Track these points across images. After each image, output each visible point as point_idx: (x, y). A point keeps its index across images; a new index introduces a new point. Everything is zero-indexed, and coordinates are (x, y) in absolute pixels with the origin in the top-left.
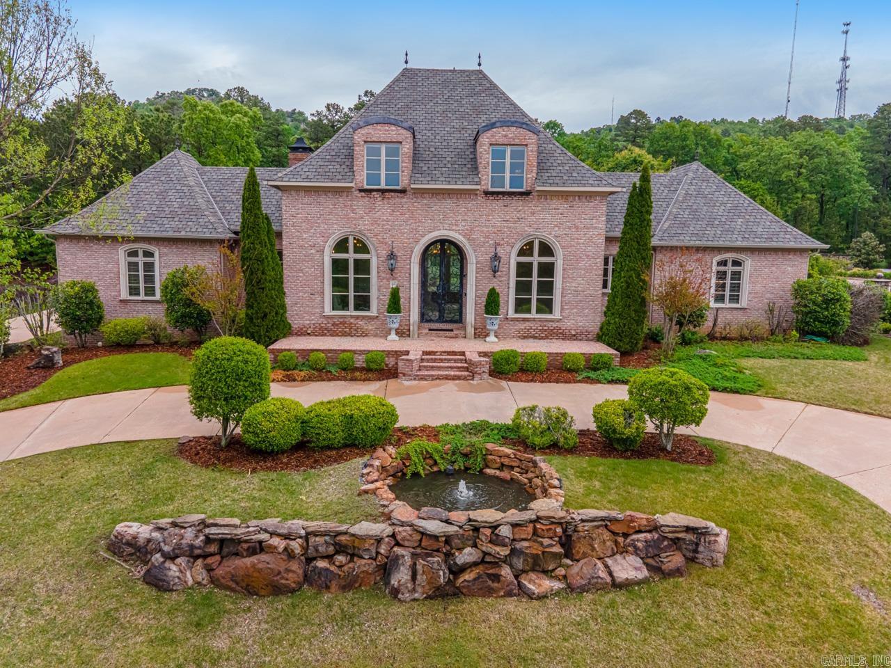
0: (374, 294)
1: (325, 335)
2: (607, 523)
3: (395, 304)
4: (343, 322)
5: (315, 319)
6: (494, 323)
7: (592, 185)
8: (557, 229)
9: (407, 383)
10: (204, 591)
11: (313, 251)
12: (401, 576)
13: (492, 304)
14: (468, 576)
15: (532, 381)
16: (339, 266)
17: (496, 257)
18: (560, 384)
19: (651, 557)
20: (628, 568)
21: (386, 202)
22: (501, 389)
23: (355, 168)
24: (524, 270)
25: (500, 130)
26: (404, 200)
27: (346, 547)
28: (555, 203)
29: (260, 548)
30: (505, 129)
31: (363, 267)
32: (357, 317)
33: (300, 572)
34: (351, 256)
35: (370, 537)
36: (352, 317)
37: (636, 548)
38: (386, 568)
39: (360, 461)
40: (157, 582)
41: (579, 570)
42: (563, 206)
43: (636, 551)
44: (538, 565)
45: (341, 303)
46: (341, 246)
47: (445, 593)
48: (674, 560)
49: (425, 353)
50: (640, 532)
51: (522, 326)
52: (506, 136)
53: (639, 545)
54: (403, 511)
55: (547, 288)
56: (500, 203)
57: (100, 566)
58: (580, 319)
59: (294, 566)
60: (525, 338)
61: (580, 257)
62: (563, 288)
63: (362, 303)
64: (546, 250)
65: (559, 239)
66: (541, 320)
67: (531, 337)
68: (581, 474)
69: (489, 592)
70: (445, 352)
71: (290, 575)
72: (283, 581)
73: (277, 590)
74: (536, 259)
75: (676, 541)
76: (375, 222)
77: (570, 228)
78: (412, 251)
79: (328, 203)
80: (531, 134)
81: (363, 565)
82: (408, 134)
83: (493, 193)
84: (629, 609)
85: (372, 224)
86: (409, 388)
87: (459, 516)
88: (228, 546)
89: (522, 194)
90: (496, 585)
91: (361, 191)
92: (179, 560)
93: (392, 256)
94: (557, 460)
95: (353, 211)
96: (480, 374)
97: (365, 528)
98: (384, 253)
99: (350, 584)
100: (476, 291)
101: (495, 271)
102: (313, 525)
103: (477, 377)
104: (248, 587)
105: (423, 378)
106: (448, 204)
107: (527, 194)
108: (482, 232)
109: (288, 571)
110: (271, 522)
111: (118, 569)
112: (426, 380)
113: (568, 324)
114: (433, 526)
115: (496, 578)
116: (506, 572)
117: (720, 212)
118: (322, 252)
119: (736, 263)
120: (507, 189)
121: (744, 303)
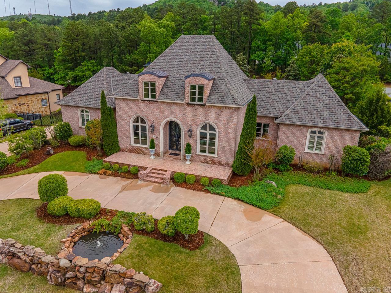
0: (148, 139)
1: (131, 152)
2: (117, 273)
3: (153, 146)
4: (137, 148)
5: (128, 146)
6: (188, 157)
7: (229, 104)
8: (216, 120)
11: (126, 122)
12: (48, 277)
13: (189, 149)
14: (68, 281)
15: (185, 188)
16: (136, 128)
17: (190, 131)
18: (194, 191)
20: (117, 290)
21: (151, 105)
23: (139, 91)
24: (203, 136)
25: (193, 78)
26: (157, 105)
27: (40, 263)
28: (215, 110)
29: (19, 257)
30: (195, 77)
31: (144, 129)
32: (142, 147)
34: (140, 124)
36: (140, 147)
37: (124, 283)
38: (48, 272)
39: (77, 225)
41: (102, 287)
42: (219, 111)
43: (124, 284)
44: (90, 282)
45: (137, 140)
46: (136, 120)
47: (60, 284)
48: (136, 290)
51: (202, 158)
52: (195, 81)
53: (125, 283)
54: (64, 253)
55: (212, 144)
56: (193, 108)
58: (225, 158)
60: (203, 162)
61: (226, 133)
62: (218, 145)
63: (144, 142)
64: (212, 128)
65: (217, 125)
66: (209, 157)
67: (205, 163)
68: (137, 247)
69: (73, 288)
70: (160, 169)
71: (25, 268)
73: (21, 271)
74: (208, 132)
75: (137, 285)
76: (147, 112)
77: (221, 120)
78: (160, 125)
79: (131, 104)
80: (206, 80)
81: (43, 270)
82: (158, 79)
83: (190, 104)
85: (146, 113)
87: (76, 259)
88: (14, 255)
89: (202, 105)
90: (75, 286)
91: (142, 100)
93: (153, 128)
95: (139, 107)
96: (166, 182)
97: (47, 258)
98: (151, 125)
99: (40, 274)
100: (184, 142)
101: (190, 136)
103: (165, 184)
105: (146, 181)
106: (173, 107)
107: (204, 105)
108: (186, 119)
110: (30, 248)
113: (220, 159)
114: (63, 263)
115: (76, 284)
116: (78, 283)
117: (320, 105)
118: (129, 122)
119: (320, 133)
120: (196, 102)
121: (322, 152)
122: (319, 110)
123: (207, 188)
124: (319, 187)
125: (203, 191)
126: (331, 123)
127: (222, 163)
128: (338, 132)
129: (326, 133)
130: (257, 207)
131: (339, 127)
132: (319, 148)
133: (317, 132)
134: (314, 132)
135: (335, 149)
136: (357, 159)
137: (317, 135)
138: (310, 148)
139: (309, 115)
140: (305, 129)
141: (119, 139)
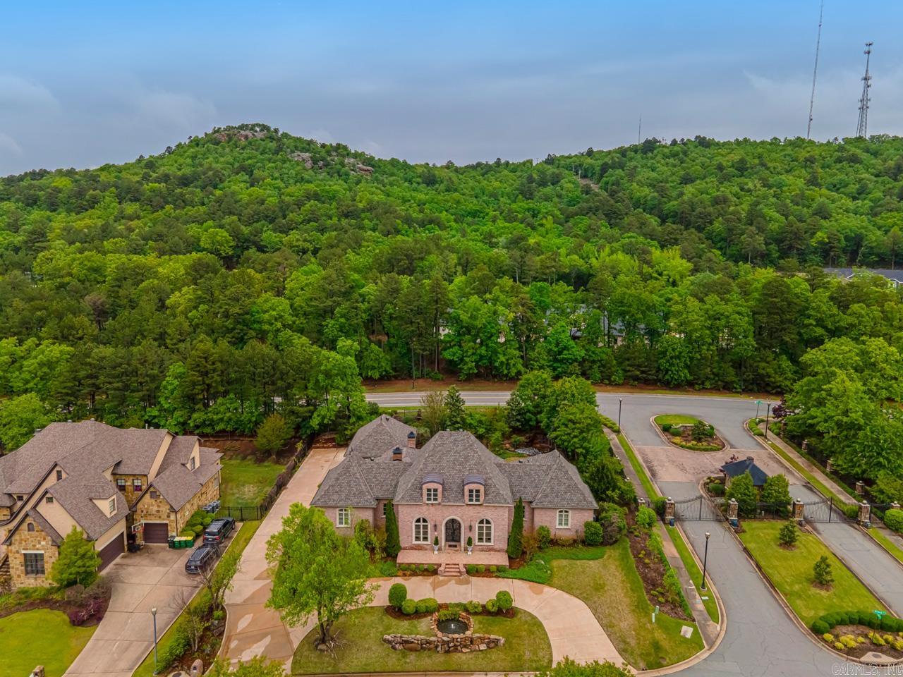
0: (429, 536)
1: (413, 550)
2: (480, 638)
3: (436, 542)
4: (419, 545)
5: (410, 545)
6: (470, 548)
7: (502, 503)
8: (491, 516)
9: (441, 578)
10: (403, 650)
11: (409, 523)
12: (439, 649)
13: (470, 542)
14: (452, 649)
15: (479, 576)
16: (418, 527)
17: (471, 527)
18: (487, 578)
19: (488, 644)
20: (483, 647)
21: (433, 507)
22: (468, 582)
23: (423, 497)
24: (481, 528)
25: (471, 485)
26: (439, 507)
27: (429, 642)
28: (490, 508)
29: (413, 642)
30: (473, 484)
31: (425, 527)
32: (424, 544)
33: (420, 647)
34: (422, 524)
35: (433, 641)
36: (422, 544)
37: (485, 643)
38: (437, 647)
39: (430, 618)
40: (394, 648)
41: (473, 647)
42: (494, 509)
44: (465, 646)
45: (417, 538)
46: (418, 521)
47: (447, 652)
48: (492, 645)
49: (447, 564)
50: (486, 639)
51: (480, 547)
52: (473, 487)
54: (440, 634)
55: (489, 534)
56: (472, 508)
57: (383, 645)
58: (500, 545)
60: (481, 551)
61: (500, 525)
62: (494, 535)
63: (425, 539)
64: (488, 522)
65: (492, 519)
66: (486, 545)
67: (483, 551)
68: (480, 623)
69: (456, 652)
70: (453, 564)
72: (418, 649)
73: (416, 650)
74: (485, 525)
75: (493, 641)
76: (429, 514)
77: (496, 516)
78: (442, 523)
79: (414, 508)
80: (482, 486)
81: (432, 646)
82: (441, 487)
83: (469, 505)
84: (481, 656)
86: (442, 581)
87: (450, 636)
88: (407, 642)
89: (479, 505)
91: (424, 504)
92: (398, 644)
93: (435, 526)
94: (475, 617)
95: (422, 510)
96: (463, 575)
97: (433, 639)
98: (433, 523)
99: (430, 649)
100: (464, 536)
101: (470, 530)
102: (422, 637)
104: (411, 650)
105: (446, 576)
106: (454, 508)
107: (481, 505)
108: (466, 517)
109: (418, 647)
110: (413, 636)
111: (386, 645)
113: (496, 547)
114: (445, 639)
115: (457, 649)
116: (459, 648)
117: (563, 488)
118: (411, 523)
119: (566, 512)
120: (474, 503)
121: (569, 527)
123: (496, 574)
124: (572, 558)
125: (494, 577)
126: (572, 504)
127: (499, 550)
128: (579, 511)
129: (570, 512)
130: (537, 583)
131: (579, 507)
132: (566, 524)
133: (564, 512)
134: (561, 512)
135: (579, 525)
136: (594, 532)
137: (564, 514)
138: (560, 524)
139: (556, 498)
140: (555, 510)
141: (400, 539)
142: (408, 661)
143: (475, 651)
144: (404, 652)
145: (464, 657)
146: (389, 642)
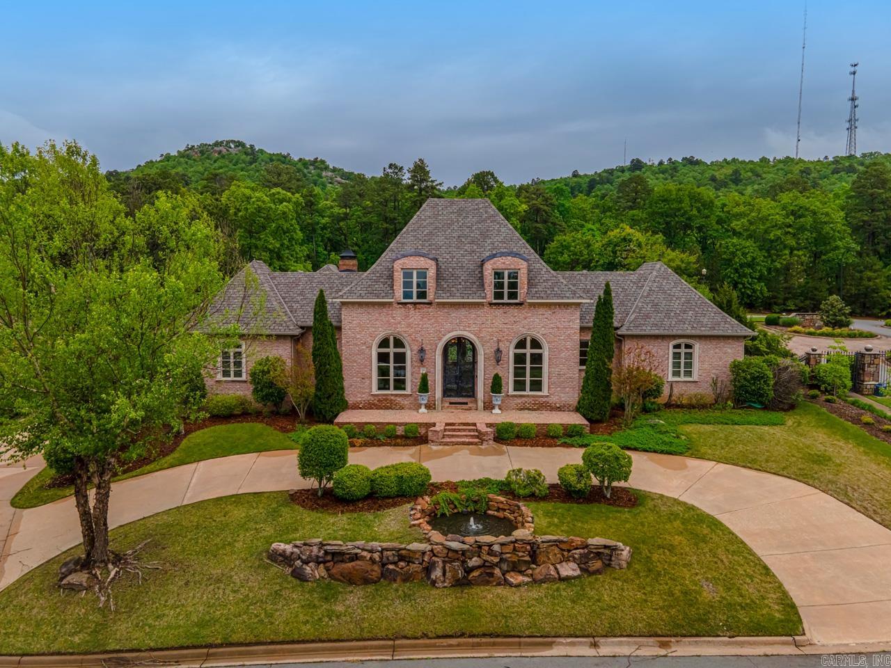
0: (408, 378)
1: (372, 408)
2: (557, 543)
3: (424, 386)
4: (386, 399)
5: (366, 397)
6: (497, 401)
7: (568, 298)
8: (543, 329)
9: (434, 448)
10: (326, 582)
11: (364, 347)
12: (437, 573)
13: (496, 385)
14: (475, 574)
15: (525, 445)
16: (383, 358)
17: (498, 351)
18: (545, 448)
19: (583, 563)
20: (569, 569)
21: (417, 310)
22: (501, 453)
23: (395, 288)
24: (519, 359)
25: (500, 259)
26: (430, 310)
27: (405, 557)
28: (541, 311)
29: (356, 557)
30: (504, 258)
31: (400, 358)
32: (396, 395)
33: (379, 571)
34: (392, 350)
35: (419, 551)
36: (392, 395)
37: (574, 557)
38: (428, 570)
40: (299, 575)
41: (539, 571)
42: (548, 313)
43: (574, 560)
44: (515, 568)
45: (384, 385)
46: (384, 343)
47: (462, 583)
48: (597, 564)
49: (447, 424)
50: (577, 549)
51: (519, 401)
52: (504, 263)
53: (576, 556)
54: (436, 536)
55: (537, 372)
56: (501, 311)
57: (267, 568)
58: (562, 395)
59: (376, 568)
60: (521, 409)
61: (562, 350)
62: (549, 373)
63: (400, 384)
64: (536, 344)
65: (546, 336)
66: (533, 396)
67: (526, 409)
68: (547, 514)
69: (488, 583)
70: (461, 423)
71: (374, 573)
72: (370, 576)
73: (366, 581)
74: (528, 351)
75: (598, 554)
76: (409, 325)
77: (552, 328)
78: (437, 346)
79: (375, 313)
80: (522, 261)
81: (415, 567)
82: (433, 263)
83: (495, 304)
84: (566, 592)
85: (407, 327)
86: (436, 452)
87: (470, 540)
88: (338, 556)
89: (516, 304)
90: (491, 579)
91: (399, 303)
92: (310, 564)
93: (422, 350)
94: (533, 505)
95: (393, 318)
96: (487, 441)
97: (415, 546)
98: (416, 348)
99: (407, 578)
100: (484, 375)
101: (498, 361)
102: (385, 545)
103: (485, 443)
104: (350, 580)
105: (446, 444)
106: (463, 312)
107: (521, 304)
108: (488, 332)
109: (373, 570)
110: (360, 543)
111: (276, 569)
112: (448, 445)
113: (554, 400)
114: (455, 545)
115: (492, 575)
116: (497, 571)
117: (676, 305)
118: (370, 347)
119: (688, 346)
120: (506, 300)
121: (695, 377)
122: (678, 312)
123: (563, 440)
124: (722, 423)
125: (559, 446)
126: (702, 329)
127: (558, 406)
128: (714, 342)
129: (698, 347)
130: (665, 454)
131: (715, 333)
132: (688, 373)
133: (683, 346)
134: (677, 346)
135: (714, 371)
136: (758, 377)
137: (683, 350)
138: (676, 374)
139: (666, 320)
140: (664, 343)
141: (346, 384)
142: (340, 608)
143: (547, 579)
144: (329, 586)
145: (513, 597)
146: (285, 559)
